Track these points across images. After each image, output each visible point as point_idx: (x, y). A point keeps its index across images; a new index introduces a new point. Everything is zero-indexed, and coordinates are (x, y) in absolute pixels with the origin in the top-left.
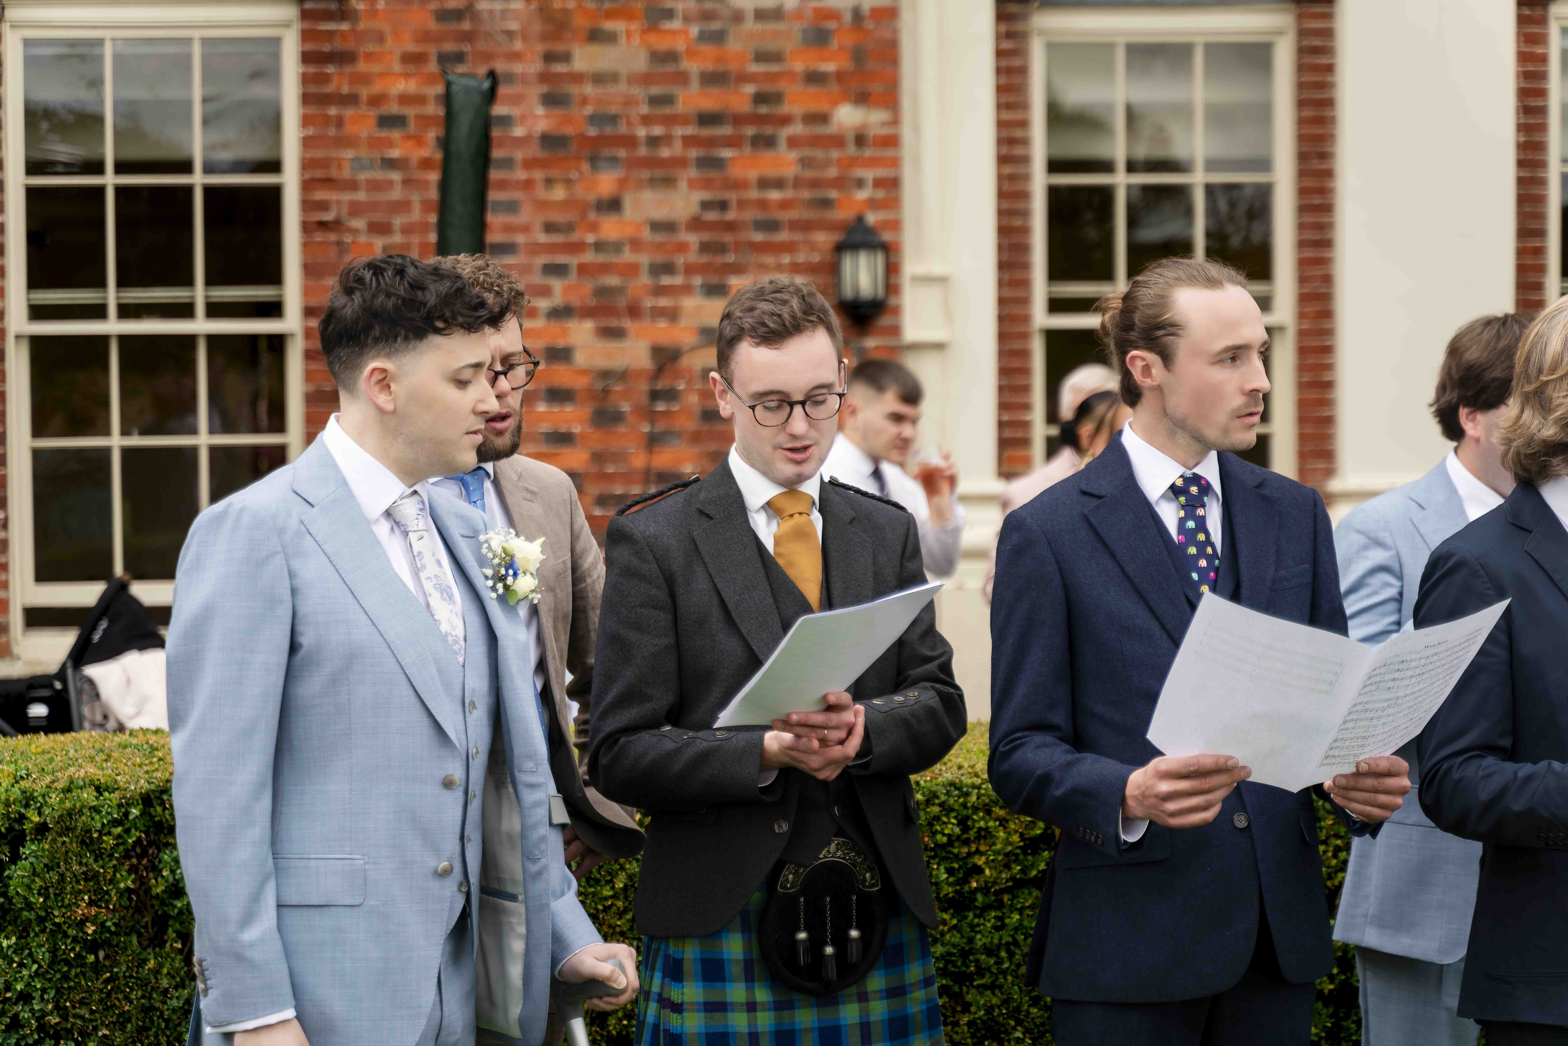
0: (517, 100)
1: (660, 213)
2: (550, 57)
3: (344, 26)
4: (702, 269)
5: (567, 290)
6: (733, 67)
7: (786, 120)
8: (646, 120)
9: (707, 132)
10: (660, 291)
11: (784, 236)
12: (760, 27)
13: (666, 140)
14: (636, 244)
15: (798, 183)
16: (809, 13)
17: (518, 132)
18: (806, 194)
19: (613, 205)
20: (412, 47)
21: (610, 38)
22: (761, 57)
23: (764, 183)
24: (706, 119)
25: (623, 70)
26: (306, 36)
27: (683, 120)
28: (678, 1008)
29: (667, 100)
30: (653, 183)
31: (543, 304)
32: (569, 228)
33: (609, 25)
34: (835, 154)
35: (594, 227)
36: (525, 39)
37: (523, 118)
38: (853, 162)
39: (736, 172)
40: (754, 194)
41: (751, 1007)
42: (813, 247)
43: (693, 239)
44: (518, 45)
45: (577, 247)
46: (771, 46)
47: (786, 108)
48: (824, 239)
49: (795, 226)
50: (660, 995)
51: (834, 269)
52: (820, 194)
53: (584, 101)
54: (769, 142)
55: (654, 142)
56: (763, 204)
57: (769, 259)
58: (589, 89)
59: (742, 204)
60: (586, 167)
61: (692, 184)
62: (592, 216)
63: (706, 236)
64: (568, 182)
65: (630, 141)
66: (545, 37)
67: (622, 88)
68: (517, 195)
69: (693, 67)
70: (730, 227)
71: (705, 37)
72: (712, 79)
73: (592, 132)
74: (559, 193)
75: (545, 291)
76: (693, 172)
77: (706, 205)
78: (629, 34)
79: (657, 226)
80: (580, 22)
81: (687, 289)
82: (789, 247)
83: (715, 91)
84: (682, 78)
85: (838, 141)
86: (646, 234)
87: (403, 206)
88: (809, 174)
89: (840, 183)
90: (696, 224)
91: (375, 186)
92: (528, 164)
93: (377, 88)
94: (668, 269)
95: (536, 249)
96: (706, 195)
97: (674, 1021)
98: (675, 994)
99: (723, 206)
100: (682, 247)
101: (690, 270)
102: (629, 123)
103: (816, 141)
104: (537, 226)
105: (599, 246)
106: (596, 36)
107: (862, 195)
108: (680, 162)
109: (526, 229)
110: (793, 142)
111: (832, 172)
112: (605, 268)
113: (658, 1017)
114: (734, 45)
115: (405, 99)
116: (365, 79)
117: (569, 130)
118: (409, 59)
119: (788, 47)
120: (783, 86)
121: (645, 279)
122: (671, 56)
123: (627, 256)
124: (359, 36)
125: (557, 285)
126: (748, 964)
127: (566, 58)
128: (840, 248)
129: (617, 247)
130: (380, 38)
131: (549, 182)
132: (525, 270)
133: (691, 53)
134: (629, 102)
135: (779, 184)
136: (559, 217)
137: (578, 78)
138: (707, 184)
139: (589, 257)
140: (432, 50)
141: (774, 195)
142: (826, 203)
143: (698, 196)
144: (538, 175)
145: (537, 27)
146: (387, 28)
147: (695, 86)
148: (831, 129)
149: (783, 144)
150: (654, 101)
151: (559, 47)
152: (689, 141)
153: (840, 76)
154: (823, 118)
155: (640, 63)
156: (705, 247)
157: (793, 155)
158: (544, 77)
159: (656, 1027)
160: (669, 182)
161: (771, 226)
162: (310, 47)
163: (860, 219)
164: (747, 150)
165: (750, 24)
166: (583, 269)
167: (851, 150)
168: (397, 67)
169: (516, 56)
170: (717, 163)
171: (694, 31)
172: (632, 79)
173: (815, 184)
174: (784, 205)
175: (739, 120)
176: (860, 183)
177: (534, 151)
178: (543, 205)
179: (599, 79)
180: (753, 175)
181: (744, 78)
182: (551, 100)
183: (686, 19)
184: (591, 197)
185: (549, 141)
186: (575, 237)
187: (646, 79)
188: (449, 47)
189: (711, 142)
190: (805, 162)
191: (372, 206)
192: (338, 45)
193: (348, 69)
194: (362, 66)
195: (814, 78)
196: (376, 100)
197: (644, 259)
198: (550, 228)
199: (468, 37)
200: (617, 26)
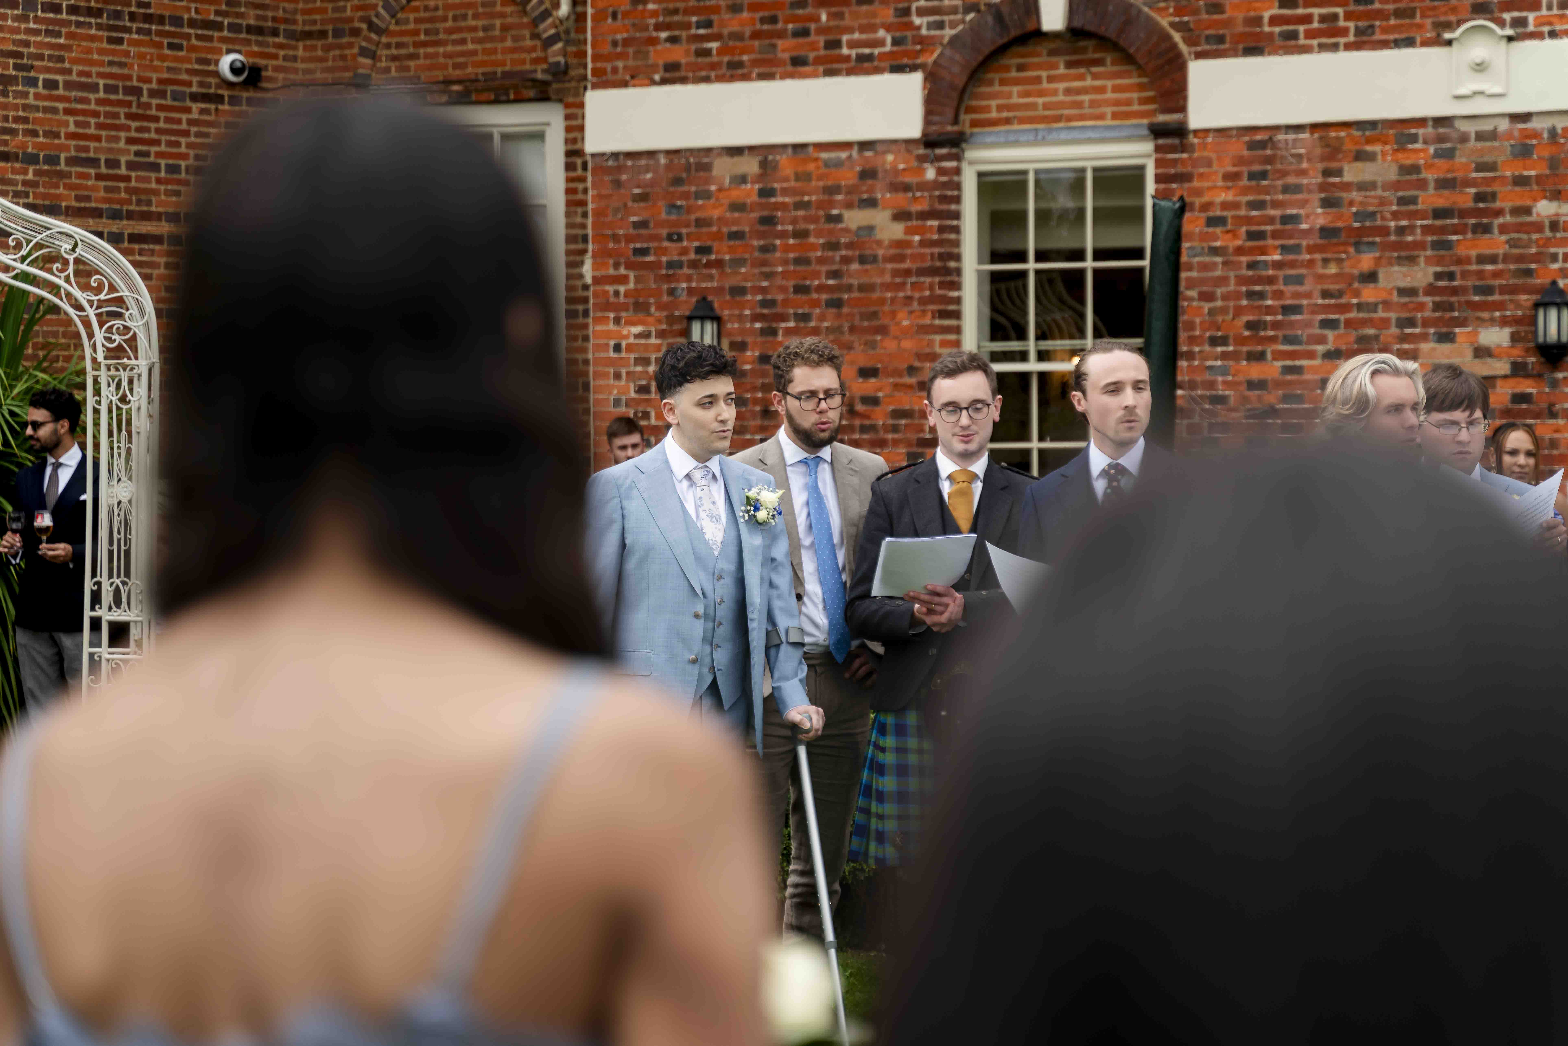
0: (1303, 203)
1: (1405, 283)
2: (1327, 173)
3: (1185, 156)
4: (1435, 322)
5: (1337, 338)
6: (1460, 175)
7: (1499, 213)
8: (1395, 215)
9: (1439, 222)
10: (1404, 339)
11: (1496, 297)
12: (1479, 145)
13: (1411, 229)
14: (1387, 305)
15: (1506, 258)
16: (1516, 134)
17: (1304, 226)
18: (1512, 267)
19: (1371, 277)
20: (1231, 169)
21: (1370, 157)
22: (1480, 167)
23: (1482, 259)
24: (1439, 213)
25: (1380, 180)
26: (1159, 163)
27: (1423, 215)
28: (883, 750)
29: (1413, 200)
30: (1400, 260)
31: (1320, 349)
32: (1340, 294)
33: (1369, 148)
34: (1535, 236)
35: (1357, 294)
36: (1309, 160)
37: (1308, 216)
38: (1548, 242)
39: (1461, 251)
40: (1474, 267)
41: (920, 751)
42: (1518, 306)
43: (1428, 300)
44: (1305, 165)
45: (1345, 308)
46: (1487, 159)
47: (1498, 204)
48: (1525, 299)
49: (1503, 290)
50: (875, 743)
51: (1533, 321)
52: (1523, 266)
53: (1351, 203)
54: (1486, 229)
55: (1401, 231)
56: (1480, 274)
57: (1485, 315)
58: (1354, 195)
59: (1465, 275)
60: (1352, 250)
61: (1429, 261)
62: (1356, 285)
63: (1437, 299)
64: (1339, 261)
65: (1384, 231)
66: (1323, 159)
67: (1379, 192)
68: (1303, 271)
69: (1430, 176)
70: (1455, 291)
71: (1437, 155)
72: (1444, 184)
73: (1357, 225)
74: (1332, 269)
75: (1322, 340)
76: (1429, 253)
77: (1438, 276)
78: (1384, 154)
79: (1402, 292)
80: (1348, 146)
81: (1424, 337)
82: (1500, 306)
83: (1445, 192)
84: (1422, 185)
85: (1538, 227)
86: (1395, 298)
87: (1223, 281)
88: (1515, 251)
89: (1538, 258)
90: (1431, 290)
91: (1204, 267)
92: (1311, 249)
93: (1206, 199)
94: (1411, 323)
95: (1316, 309)
96: (1439, 269)
97: (881, 757)
98: (881, 743)
99: (1451, 276)
100: (1421, 306)
101: (1426, 323)
102: (1383, 218)
103: (1520, 228)
104: (1317, 294)
105: (1360, 307)
106: (1360, 156)
107: (1555, 266)
108: (1419, 245)
109: (1308, 295)
110: (1503, 229)
111: (1533, 250)
112: (1364, 323)
113: (873, 754)
114: (1460, 159)
115: (1225, 206)
116: (1198, 192)
117: (1340, 224)
118: (1228, 177)
119: (1501, 159)
120: (1496, 188)
121: (1394, 330)
122: (1415, 169)
123: (1381, 314)
124: (1195, 163)
125: (1330, 334)
126: (919, 728)
127: (1339, 173)
128: (1537, 305)
129: (1373, 308)
130: (1209, 164)
131: (1326, 261)
132: (1308, 324)
133: (1429, 166)
134: (1382, 202)
135: (1493, 259)
136: (1332, 287)
137: (1347, 187)
138: (1439, 261)
139: (1353, 315)
140: (1245, 169)
141: (1489, 267)
142: (1528, 273)
143: (1433, 269)
144: (1318, 256)
145: (1318, 151)
146: (1213, 156)
147: (1431, 190)
148: (1533, 218)
149: (1496, 231)
150: (1402, 201)
151: (1334, 165)
152: (1426, 230)
153: (1539, 179)
154: (1528, 211)
155: (1392, 174)
156: (1437, 307)
157: (1504, 238)
158: (1322, 187)
159: (872, 760)
160: (1412, 260)
161: (1488, 290)
162: (1160, 171)
163: (1554, 283)
164: (1469, 235)
165: (1472, 143)
166: (1349, 323)
167: (1548, 233)
168: (1220, 183)
169: (1303, 173)
170: (1447, 245)
171: (1432, 150)
172: (1386, 187)
173: (1520, 259)
174: (1496, 275)
175: (1463, 213)
176: (1554, 258)
177: (1315, 240)
178: (1321, 278)
179: (1363, 187)
180: (1473, 253)
181: (1468, 183)
182: (1327, 203)
183: (1425, 142)
184: (1356, 272)
185: (1326, 232)
186: (1343, 301)
187: (1396, 186)
188: (1257, 168)
189: (1443, 230)
190: (1513, 244)
191: (1202, 281)
192: (1179, 169)
193: (1186, 185)
194: (1196, 184)
195: (1520, 181)
196: (1205, 207)
197: (1393, 316)
198: (1325, 294)
199: (1270, 160)
200: (1377, 148)
